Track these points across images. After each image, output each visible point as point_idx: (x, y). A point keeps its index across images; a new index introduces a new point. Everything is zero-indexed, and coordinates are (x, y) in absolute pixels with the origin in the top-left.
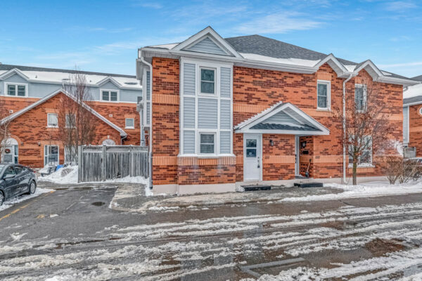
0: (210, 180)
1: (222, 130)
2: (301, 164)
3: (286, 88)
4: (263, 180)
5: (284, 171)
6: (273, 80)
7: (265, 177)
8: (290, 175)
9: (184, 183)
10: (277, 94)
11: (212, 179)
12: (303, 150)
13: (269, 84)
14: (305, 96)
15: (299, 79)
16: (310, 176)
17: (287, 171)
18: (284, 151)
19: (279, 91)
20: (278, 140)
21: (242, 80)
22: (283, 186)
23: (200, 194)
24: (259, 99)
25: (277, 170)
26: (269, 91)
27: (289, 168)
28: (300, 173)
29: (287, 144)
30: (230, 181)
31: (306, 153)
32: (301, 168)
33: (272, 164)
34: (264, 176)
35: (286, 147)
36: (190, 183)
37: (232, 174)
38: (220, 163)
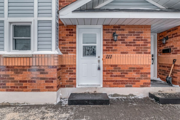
2: (160, 65)
4: (104, 86)
5: (134, 75)
7: (106, 83)
8: (142, 81)
11: (24, 84)
12: (163, 48)
16: (174, 83)
17: (139, 76)
18: (135, 48)
20: (126, 32)
22: (132, 95)
25: (124, 73)
27: (141, 71)
28: (158, 76)
29: (139, 38)
30: (49, 88)
31: (167, 51)
32: (159, 71)
33: (116, 66)
34: (104, 81)
35: (138, 43)
37: (51, 80)
38: (34, 62)
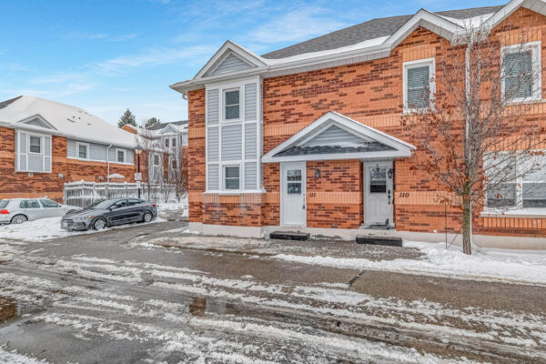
0: (232, 221)
1: (247, 161)
3: (342, 90)
4: (308, 226)
5: (340, 215)
6: (320, 83)
7: (310, 222)
8: (350, 222)
9: (206, 222)
10: (329, 102)
11: (235, 219)
13: (316, 90)
14: (378, 95)
15: (367, 70)
17: (346, 216)
18: (341, 185)
19: (331, 97)
20: (331, 168)
21: (278, 93)
22: (338, 237)
23: (222, 236)
24: (300, 114)
25: (328, 213)
26: (315, 100)
27: (348, 211)
29: (345, 175)
30: (255, 224)
33: (320, 204)
34: (308, 220)
35: (343, 179)
36: (213, 223)
37: (256, 216)
38: (242, 201)
